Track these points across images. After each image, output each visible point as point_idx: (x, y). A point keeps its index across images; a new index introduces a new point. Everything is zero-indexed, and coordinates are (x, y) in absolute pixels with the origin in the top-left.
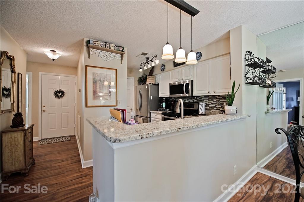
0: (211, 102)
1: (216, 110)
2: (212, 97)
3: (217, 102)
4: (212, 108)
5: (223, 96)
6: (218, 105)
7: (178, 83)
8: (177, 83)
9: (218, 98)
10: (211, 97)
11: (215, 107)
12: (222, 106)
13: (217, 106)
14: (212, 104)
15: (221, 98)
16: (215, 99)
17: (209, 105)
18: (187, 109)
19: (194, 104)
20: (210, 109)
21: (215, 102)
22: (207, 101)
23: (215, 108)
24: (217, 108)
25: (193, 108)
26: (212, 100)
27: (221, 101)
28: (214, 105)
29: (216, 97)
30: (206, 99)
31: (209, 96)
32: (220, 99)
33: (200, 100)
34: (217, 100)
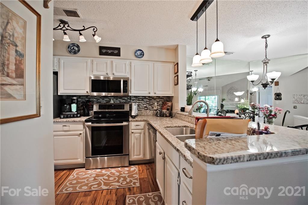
0: (141, 103)
1: (147, 110)
2: (143, 98)
3: (147, 102)
4: (142, 108)
5: (153, 97)
6: (148, 105)
7: (105, 78)
8: (102, 78)
9: (148, 98)
10: (141, 97)
11: (146, 107)
12: (152, 106)
13: (147, 107)
14: (142, 104)
15: (151, 98)
16: (145, 100)
17: (140, 106)
18: (112, 111)
19: (124, 105)
20: (141, 109)
21: (146, 102)
22: (138, 101)
23: (145, 109)
24: (147, 108)
25: (124, 109)
26: (143, 100)
27: (151, 101)
28: (145, 105)
29: (146, 97)
30: (137, 99)
31: (139, 96)
32: (150, 100)
33: (128, 100)
34: (147, 100)
